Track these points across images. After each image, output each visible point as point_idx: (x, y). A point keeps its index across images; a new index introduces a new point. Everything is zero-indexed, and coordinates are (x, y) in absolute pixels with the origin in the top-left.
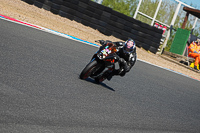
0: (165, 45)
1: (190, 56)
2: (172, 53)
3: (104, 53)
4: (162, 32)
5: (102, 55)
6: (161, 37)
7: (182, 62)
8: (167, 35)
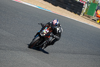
0: (84, 11)
1: (97, 17)
2: (88, 15)
3: (45, 32)
4: (83, 4)
5: (43, 33)
6: (83, 7)
7: (93, 20)
8: (86, 6)
